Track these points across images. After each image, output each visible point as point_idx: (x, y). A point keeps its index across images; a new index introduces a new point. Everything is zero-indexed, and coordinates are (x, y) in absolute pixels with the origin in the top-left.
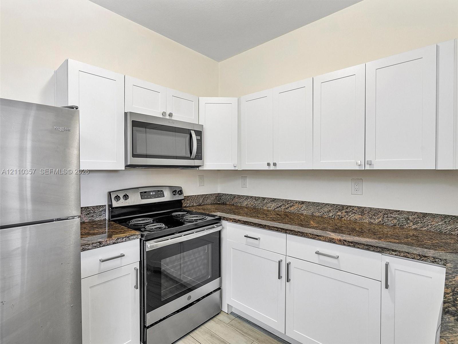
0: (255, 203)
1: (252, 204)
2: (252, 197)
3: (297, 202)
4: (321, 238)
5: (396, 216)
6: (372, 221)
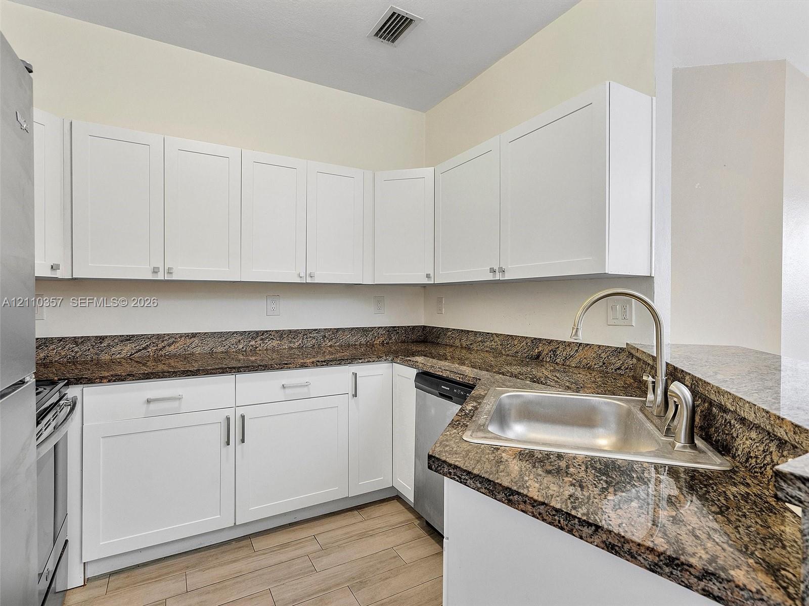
1: (63, 354)
2: (64, 338)
3: (181, 336)
4: (290, 366)
5: (315, 335)
6: (292, 345)
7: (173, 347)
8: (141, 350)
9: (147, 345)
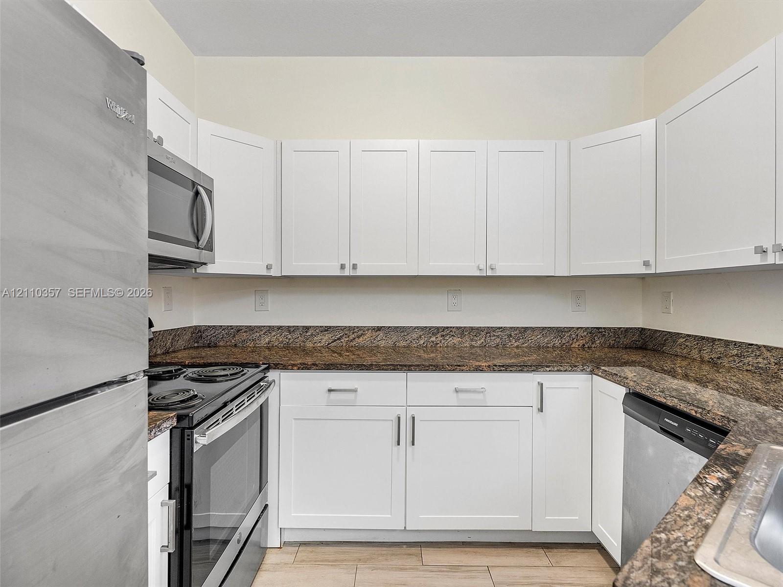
0: (287, 338)
1: (281, 340)
2: (281, 327)
3: (368, 328)
4: (463, 368)
5: (499, 333)
6: (473, 343)
7: (361, 339)
8: (335, 340)
9: (341, 336)
